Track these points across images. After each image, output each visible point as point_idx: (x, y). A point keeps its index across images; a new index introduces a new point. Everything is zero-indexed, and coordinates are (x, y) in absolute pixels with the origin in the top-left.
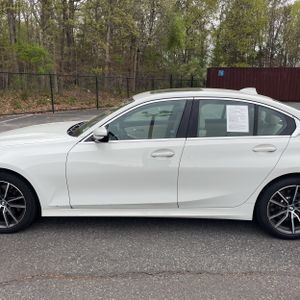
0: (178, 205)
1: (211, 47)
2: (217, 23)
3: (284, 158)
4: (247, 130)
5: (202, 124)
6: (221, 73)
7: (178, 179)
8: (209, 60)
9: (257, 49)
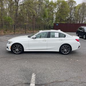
0: (47, 49)
1: (55, 17)
2: (56, 11)
3: (64, 41)
4: (58, 37)
5: (51, 36)
6: (57, 25)
7: (47, 45)
8: (54, 21)
9: (67, 18)
